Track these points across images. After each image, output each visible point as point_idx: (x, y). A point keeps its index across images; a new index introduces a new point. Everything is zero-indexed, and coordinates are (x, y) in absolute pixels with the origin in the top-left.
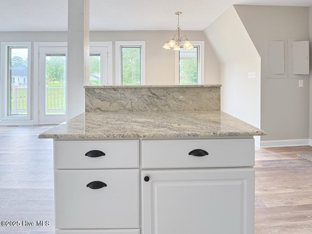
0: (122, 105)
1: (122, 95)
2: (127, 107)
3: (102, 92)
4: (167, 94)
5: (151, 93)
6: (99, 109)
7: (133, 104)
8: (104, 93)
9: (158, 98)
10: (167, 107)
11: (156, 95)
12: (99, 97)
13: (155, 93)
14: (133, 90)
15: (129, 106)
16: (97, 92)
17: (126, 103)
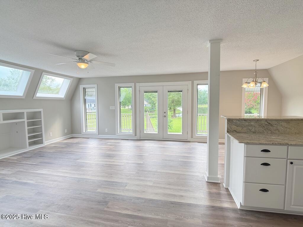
0: (249, 129)
1: (249, 124)
2: (252, 130)
3: (237, 121)
4: (277, 123)
5: (267, 122)
6: (235, 131)
7: (256, 128)
8: (239, 122)
9: (272, 125)
10: (277, 131)
11: (271, 124)
12: (236, 125)
13: (270, 123)
14: (256, 121)
15: (253, 130)
16: (234, 122)
17: (251, 128)
